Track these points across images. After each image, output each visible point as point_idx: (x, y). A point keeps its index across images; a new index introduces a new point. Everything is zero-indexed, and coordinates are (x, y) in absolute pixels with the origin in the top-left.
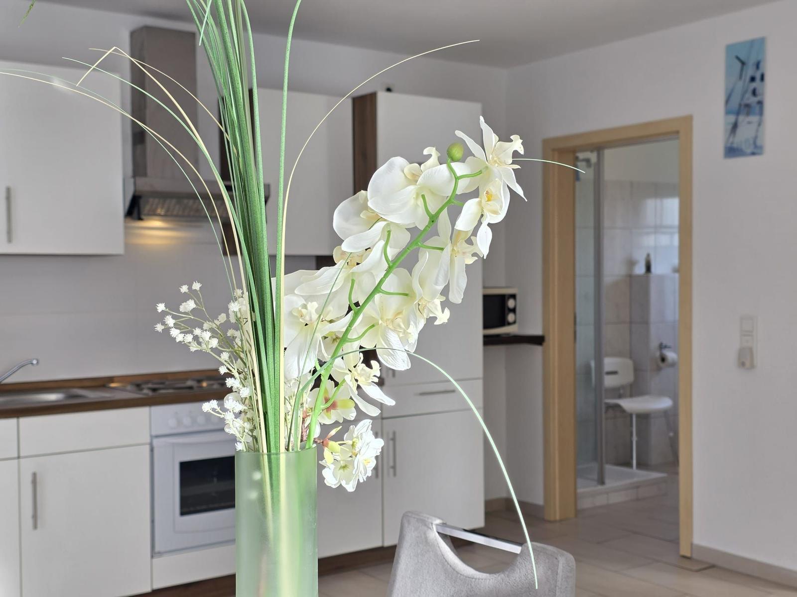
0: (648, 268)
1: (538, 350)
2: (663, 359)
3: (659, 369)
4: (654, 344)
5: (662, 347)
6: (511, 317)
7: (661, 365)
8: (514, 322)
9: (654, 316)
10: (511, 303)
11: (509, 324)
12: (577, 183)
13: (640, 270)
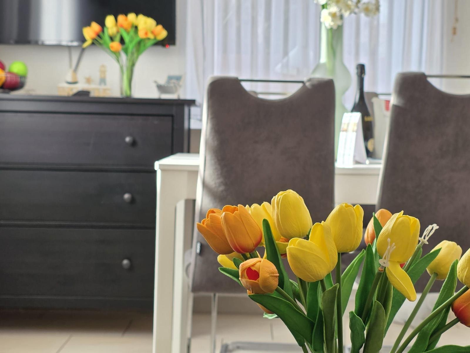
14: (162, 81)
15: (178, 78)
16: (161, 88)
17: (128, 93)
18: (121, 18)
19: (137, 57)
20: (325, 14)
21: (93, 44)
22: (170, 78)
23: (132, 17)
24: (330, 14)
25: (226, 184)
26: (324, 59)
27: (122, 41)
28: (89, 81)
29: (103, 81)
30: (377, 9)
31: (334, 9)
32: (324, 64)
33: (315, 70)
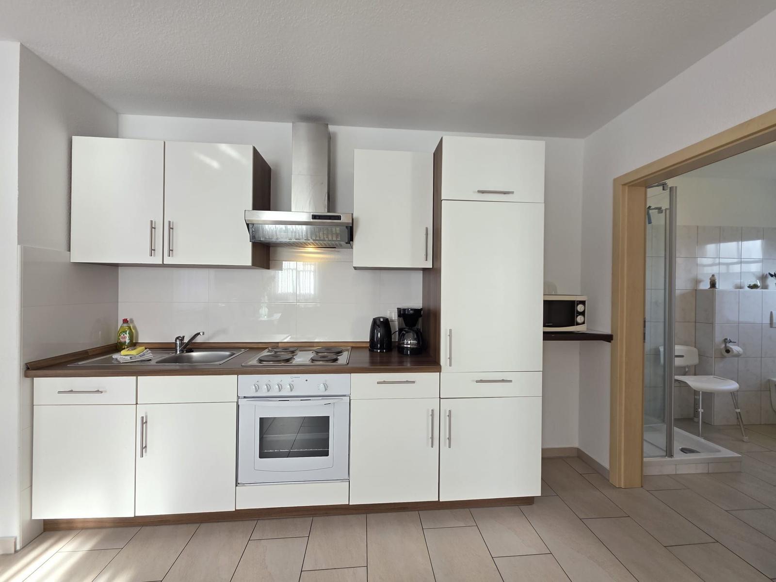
0: (713, 285)
1: (606, 345)
2: (728, 351)
3: (723, 357)
4: (719, 338)
5: (725, 341)
6: (580, 319)
7: (726, 354)
8: (584, 323)
9: (718, 319)
10: (580, 308)
11: (578, 324)
12: (648, 226)
13: (705, 285)
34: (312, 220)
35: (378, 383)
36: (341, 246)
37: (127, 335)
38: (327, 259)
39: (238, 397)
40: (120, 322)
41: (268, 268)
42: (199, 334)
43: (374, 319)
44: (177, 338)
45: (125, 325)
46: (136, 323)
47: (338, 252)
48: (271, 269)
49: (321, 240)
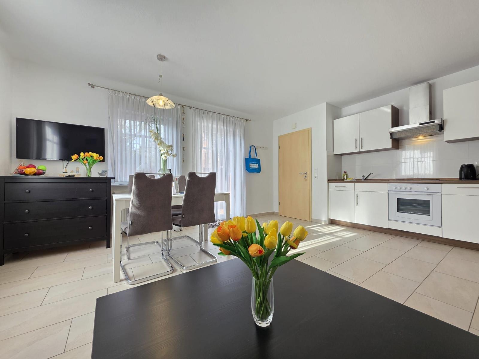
14: (100, 172)
15: (106, 171)
16: (100, 174)
17: (89, 176)
18: (86, 153)
19: (93, 165)
20: (163, 156)
21: (75, 160)
22: (103, 171)
23: (90, 153)
24: (164, 156)
25: (140, 204)
26: (162, 167)
27: (87, 160)
28: (72, 172)
29: (78, 172)
30: (176, 156)
31: (165, 155)
32: (162, 169)
33: (159, 171)
34: (419, 126)
35: (458, 187)
36: (438, 134)
37: (346, 176)
38: (431, 141)
39: (388, 191)
40: (343, 173)
41: (399, 149)
42: (371, 174)
43: (462, 165)
44: (363, 176)
45: (345, 173)
46: (347, 173)
47: (438, 136)
48: (400, 149)
49: (425, 133)
